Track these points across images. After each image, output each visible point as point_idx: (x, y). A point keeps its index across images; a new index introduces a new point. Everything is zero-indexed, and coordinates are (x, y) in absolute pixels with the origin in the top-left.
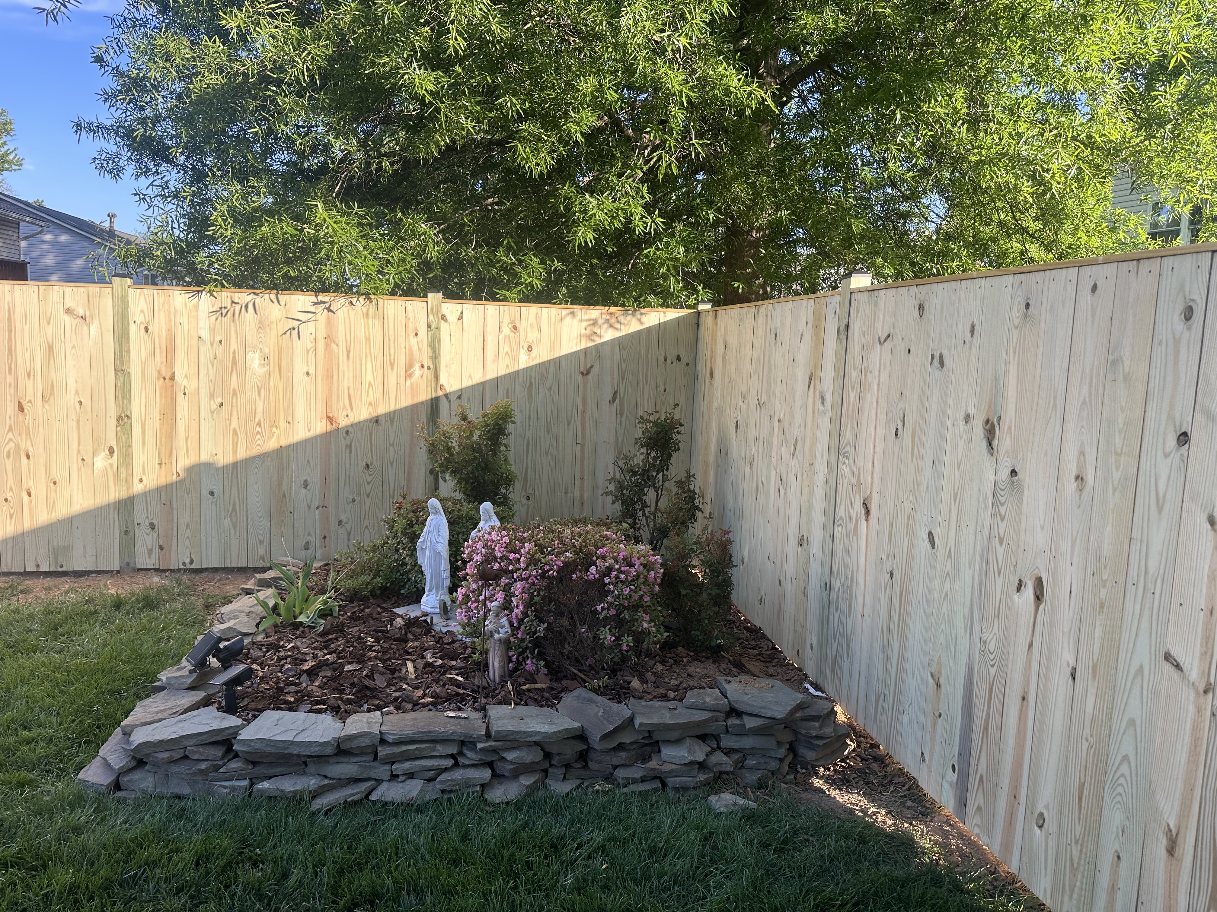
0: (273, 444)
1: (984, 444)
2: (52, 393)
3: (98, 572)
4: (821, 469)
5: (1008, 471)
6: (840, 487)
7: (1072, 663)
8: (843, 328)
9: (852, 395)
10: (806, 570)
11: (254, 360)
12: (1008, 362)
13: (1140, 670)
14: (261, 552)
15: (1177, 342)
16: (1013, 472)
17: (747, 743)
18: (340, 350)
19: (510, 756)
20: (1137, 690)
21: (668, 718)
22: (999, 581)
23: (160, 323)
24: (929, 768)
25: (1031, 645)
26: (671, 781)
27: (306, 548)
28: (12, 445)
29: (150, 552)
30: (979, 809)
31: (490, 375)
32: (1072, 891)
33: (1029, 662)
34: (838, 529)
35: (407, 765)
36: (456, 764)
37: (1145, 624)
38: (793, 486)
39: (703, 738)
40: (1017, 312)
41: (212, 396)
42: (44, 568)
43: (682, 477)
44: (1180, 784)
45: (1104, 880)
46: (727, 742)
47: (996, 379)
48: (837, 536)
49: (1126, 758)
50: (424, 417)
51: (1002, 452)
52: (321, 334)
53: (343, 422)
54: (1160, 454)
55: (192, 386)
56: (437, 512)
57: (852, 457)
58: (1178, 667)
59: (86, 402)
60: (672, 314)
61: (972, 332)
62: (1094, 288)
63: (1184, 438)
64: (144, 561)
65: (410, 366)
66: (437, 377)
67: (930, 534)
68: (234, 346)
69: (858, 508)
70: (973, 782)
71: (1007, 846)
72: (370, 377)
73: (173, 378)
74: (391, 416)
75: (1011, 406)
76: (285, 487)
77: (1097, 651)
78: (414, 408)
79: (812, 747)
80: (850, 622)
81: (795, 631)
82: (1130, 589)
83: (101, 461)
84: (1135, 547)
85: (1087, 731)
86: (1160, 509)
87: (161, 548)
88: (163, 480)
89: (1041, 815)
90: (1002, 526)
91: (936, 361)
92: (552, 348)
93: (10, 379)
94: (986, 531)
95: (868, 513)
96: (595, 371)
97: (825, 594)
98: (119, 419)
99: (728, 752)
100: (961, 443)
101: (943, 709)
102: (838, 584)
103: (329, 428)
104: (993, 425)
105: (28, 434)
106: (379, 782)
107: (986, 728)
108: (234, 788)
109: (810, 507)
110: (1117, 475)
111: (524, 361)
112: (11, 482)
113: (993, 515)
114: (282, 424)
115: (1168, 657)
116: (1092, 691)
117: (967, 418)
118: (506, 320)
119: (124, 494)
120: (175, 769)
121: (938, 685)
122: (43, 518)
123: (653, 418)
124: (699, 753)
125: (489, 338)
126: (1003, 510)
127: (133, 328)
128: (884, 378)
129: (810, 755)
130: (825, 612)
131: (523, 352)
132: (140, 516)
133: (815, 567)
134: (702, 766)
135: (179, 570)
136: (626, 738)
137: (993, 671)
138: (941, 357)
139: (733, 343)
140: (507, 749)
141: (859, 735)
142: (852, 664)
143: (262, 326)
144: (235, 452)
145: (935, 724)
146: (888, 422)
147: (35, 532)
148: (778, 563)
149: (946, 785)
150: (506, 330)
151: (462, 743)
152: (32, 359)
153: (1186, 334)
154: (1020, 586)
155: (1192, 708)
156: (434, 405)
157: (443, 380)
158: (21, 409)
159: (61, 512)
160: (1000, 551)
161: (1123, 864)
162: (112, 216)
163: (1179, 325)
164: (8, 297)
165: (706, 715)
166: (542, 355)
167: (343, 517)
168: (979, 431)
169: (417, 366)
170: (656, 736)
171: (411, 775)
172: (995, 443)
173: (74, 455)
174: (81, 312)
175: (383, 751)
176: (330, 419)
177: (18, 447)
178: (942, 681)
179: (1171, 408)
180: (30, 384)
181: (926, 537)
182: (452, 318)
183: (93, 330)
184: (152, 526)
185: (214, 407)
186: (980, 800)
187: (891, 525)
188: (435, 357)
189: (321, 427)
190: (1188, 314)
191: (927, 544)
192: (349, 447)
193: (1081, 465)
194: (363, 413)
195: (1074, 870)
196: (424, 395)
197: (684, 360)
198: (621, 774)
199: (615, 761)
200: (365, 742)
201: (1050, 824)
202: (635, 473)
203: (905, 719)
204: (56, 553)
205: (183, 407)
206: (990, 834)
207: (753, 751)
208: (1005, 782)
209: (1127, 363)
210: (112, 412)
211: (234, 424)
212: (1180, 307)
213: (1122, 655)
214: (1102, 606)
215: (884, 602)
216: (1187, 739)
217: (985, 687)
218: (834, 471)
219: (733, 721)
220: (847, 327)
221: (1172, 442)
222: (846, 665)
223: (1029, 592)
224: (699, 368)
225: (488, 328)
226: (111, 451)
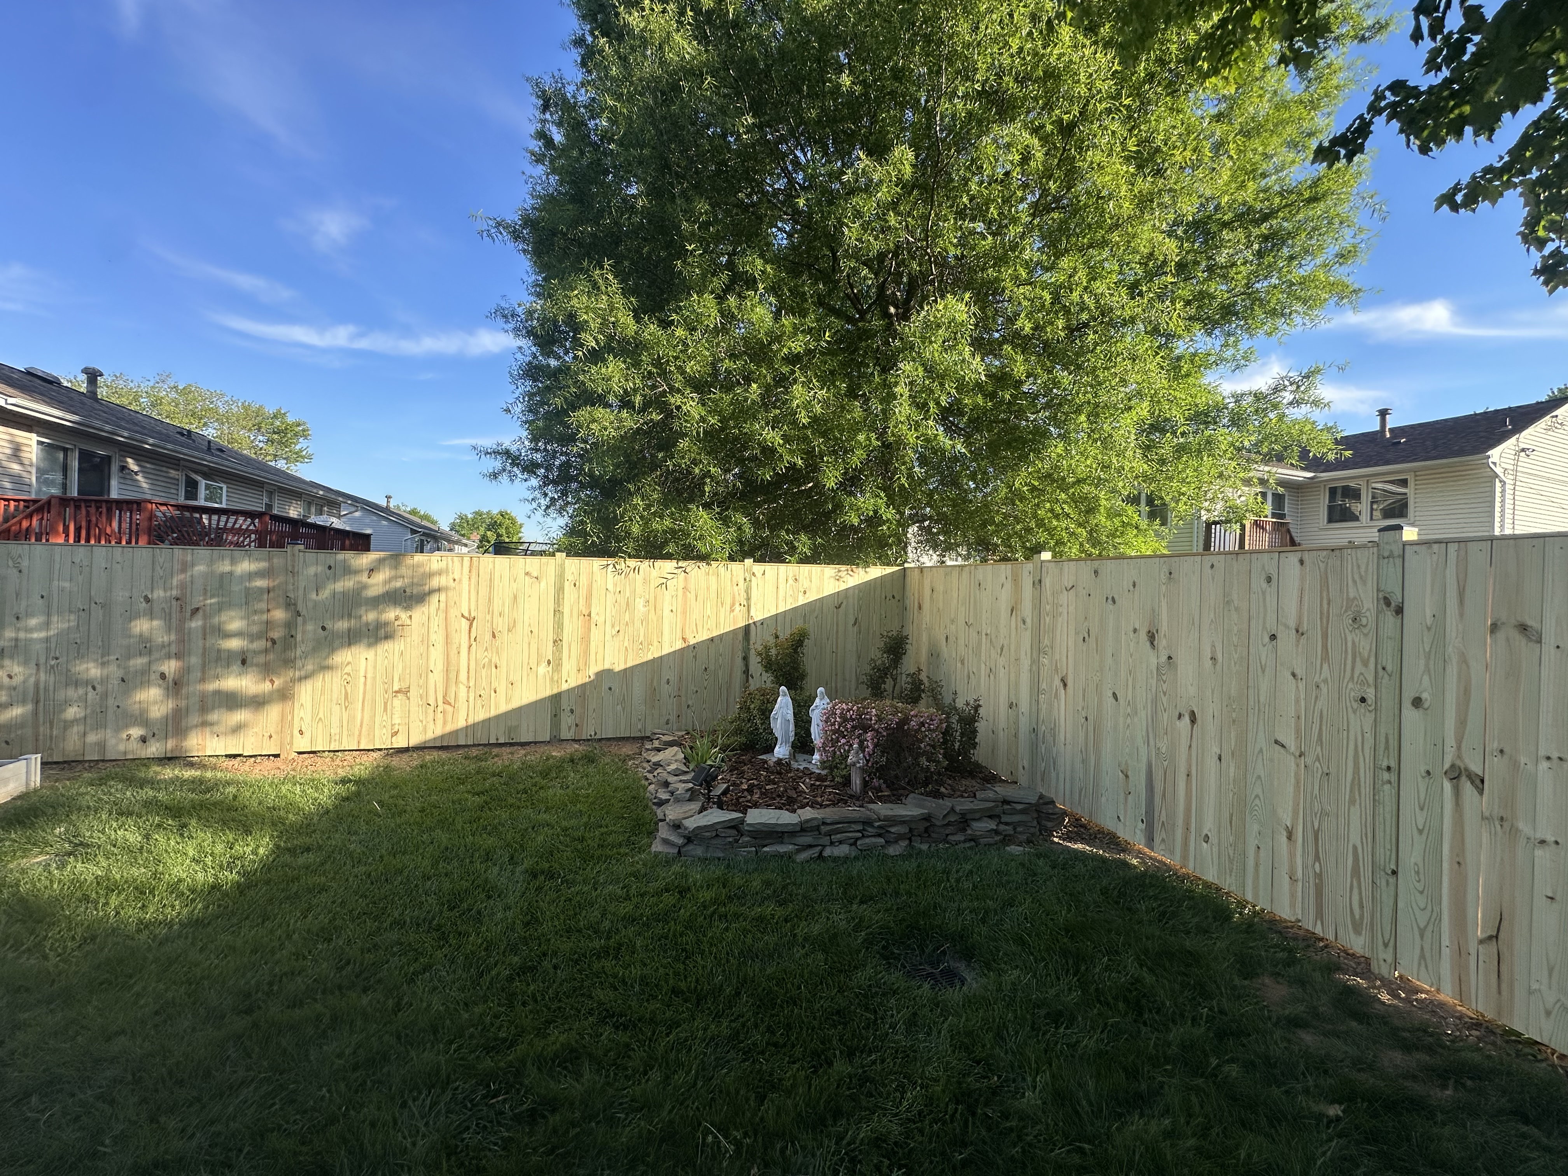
0: (650, 657)
1: (1148, 644)
2: (514, 626)
3: (535, 743)
4: (1026, 663)
5: (1166, 657)
6: (1041, 672)
7: (1218, 752)
8: (1037, 582)
9: (1047, 619)
10: (1016, 723)
11: (640, 603)
12: (1160, 601)
13: (1261, 751)
14: (640, 726)
15: (1264, 593)
16: (1170, 658)
17: (1016, 818)
18: (691, 596)
19: (893, 830)
20: (1260, 760)
21: (972, 806)
22: (1166, 715)
23: (584, 581)
24: (1125, 825)
25: (1190, 746)
26: (983, 841)
27: (667, 723)
28: (487, 660)
29: (570, 728)
30: (1163, 840)
31: (781, 609)
32: (1231, 871)
33: (1190, 755)
34: (1042, 697)
35: (839, 836)
36: (863, 836)
37: (1261, 727)
38: (1002, 673)
39: (990, 817)
40: (1164, 577)
41: (613, 626)
42: (501, 741)
43: (912, 670)
44: (1291, 803)
45: (1251, 862)
46: (1005, 819)
47: (1153, 611)
48: (1041, 700)
49: (1257, 796)
50: (740, 637)
51: (1161, 648)
52: (681, 585)
53: (692, 642)
54: (1260, 646)
55: (601, 620)
56: (785, 695)
57: (1050, 653)
58: (1283, 746)
59: (535, 631)
60: (889, 570)
61: (1134, 586)
62: (1212, 566)
63: (1273, 637)
64: (565, 734)
65: (733, 604)
66: (749, 611)
67: (1114, 694)
68: (628, 594)
69: (1057, 682)
70: (1157, 826)
71: (1185, 857)
72: (709, 612)
73: (589, 615)
74: (721, 637)
75: (1165, 624)
76: (655, 684)
77: (1233, 743)
78: (734, 632)
79: (1050, 820)
80: (1055, 750)
81: (1008, 760)
82: (1251, 711)
83: (543, 669)
84: (1251, 691)
85: (1232, 786)
86: (1263, 672)
87: (577, 725)
88: (580, 682)
89: (1207, 835)
90: (1165, 687)
91: (1110, 601)
92: (818, 592)
93: (488, 617)
94: (1154, 690)
95: (1065, 685)
96: (843, 606)
97: (1033, 736)
98: (555, 642)
99: (1007, 824)
100: (1132, 644)
101: (1132, 790)
102: (1044, 728)
103: (684, 645)
104: (1153, 635)
105: (497, 653)
106: (824, 846)
107: (1164, 795)
108: (749, 852)
109: (1017, 684)
110: (1236, 656)
111: (802, 601)
112: (484, 684)
113: (1158, 680)
114: (655, 643)
115: (1276, 742)
116: (1232, 766)
117: (1135, 631)
118: (791, 575)
119: (555, 691)
120: (714, 842)
121: (1127, 776)
122: (503, 708)
123: (890, 634)
124: (992, 825)
125: (781, 586)
126: (1164, 678)
127: (567, 584)
128: (1072, 609)
129: (1049, 824)
130: (1034, 747)
131: (801, 594)
132: (565, 705)
133: (1024, 721)
134: (996, 832)
135: (588, 740)
136: (952, 818)
137: (1166, 763)
138: (1113, 599)
139: (940, 588)
140: (891, 826)
141: (1070, 815)
142: (1058, 774)
143: (646, 581)
144: (626, 663)
145: (1126, 799)
146: (1077, 633)
147: (498, 717)
148: (991, 720)
149: (1138, 832)
150: (791, 581)
151: (864, 823)
152: (503, 605)
153: (1269, 589)
154: (1180, 716)
155: (1293, 764)
156: (747, 628)
157: (752, 613)
158: (494, 636)
159: (516, 704)
160: (1165, 699)
161: (1262, 851)
162: (388, 497)
163: (1264, 585)
164: (491, 566)
165: (993, 804)
166: (812, 597)
167: (690, 703)
168: (1143, 636)
169: (737, 605)
170: (968, 817)
171: (841, 842)
172: (1155, 643)
173: (525, 666)
174: (535, 575)
175: (824, 829)
176: (684, 639)
177: (490, 661)
178: (1129, 773)
179: (1264, 623)
180: (500, 620)
181: (1111, 695)
182: (759, 574)
183: (543, 584)
184: (572, 711)
185: (614, 633)
186: (1164, 835)
187: (1084, 691)
188: (748, 599)
189: (679, 645)
190: (1269, 580)
191: (1112, 700)
192: (695, 657)
193: (1214, 652)
194: (703, 636)
195: (1231, 861)
196: (741, 624)
197: (897, 597)
198: (951, 838)
199: (947, 832)
200: (815, 823)
201: (1213, 839)
202: (879, 670)
203: (1104, 799)
204: (510, 730)
205: (595, 634)
206: (1172, 852)
207: (1020, 823)
208: (1180, 821)
209: (1236, 602)
210: (551, 638)
211: (626, 644)
212: (1264, 576)
213: (1249, 744)
214: (1234, 721)
215: (1082, 735)
216: (1293, 780)
217: (1161, 773)
218: (1035, 662)
219: (1006, 807)
220: (1040, 581)
221: (1267, 639)
222: (1053, 775)
223: (1187, 719)
224: (907, 602)
225: (780, 580)
226: (549, 662)
